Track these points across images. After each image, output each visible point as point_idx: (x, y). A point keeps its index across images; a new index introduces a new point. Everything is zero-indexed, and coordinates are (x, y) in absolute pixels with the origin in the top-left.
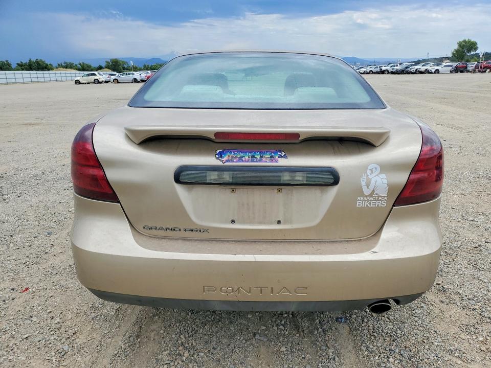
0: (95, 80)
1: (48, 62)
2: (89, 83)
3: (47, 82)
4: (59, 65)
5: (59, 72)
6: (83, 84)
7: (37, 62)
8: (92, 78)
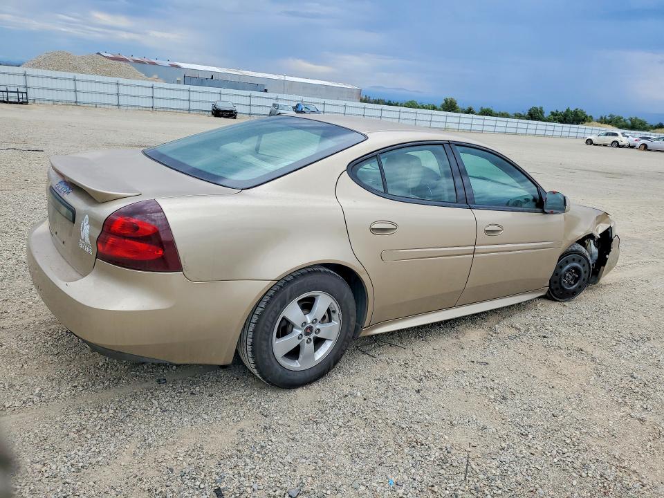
0: (614, 142)
1: (588, 114)
2: (605, 145)
3: (549, 136)
4: (602, 118)
5: (591, 127)
6: (597, 145)
7: (576, 113)
8: (611, 139)
